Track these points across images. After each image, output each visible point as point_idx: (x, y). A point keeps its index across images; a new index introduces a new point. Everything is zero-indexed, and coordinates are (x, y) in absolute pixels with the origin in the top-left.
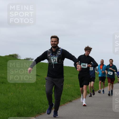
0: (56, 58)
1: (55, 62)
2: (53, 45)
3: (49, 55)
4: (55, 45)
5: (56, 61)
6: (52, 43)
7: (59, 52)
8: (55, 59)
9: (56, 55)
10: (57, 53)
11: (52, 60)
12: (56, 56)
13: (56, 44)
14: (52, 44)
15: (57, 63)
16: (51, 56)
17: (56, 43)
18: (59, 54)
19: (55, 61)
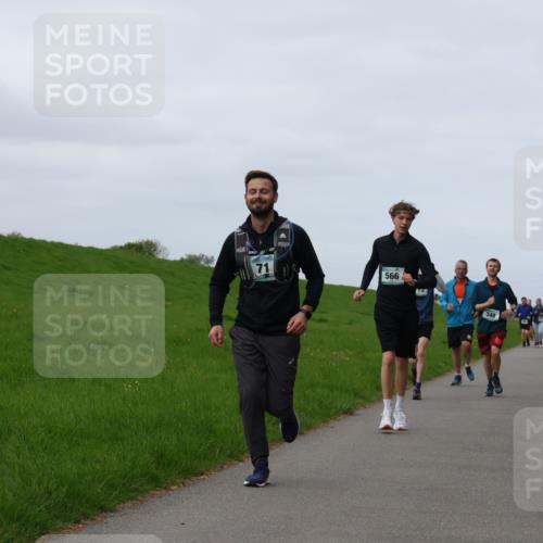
0: (269, 262)
1: (267, 276)
2: (254, 206)
3: (238, 250)
4: (264, 206)
5: (271, 272)
6: (250, 197)
7: (283, 236)
8: (266, 265)
9: (271, 249)
10: (275, 239)
11: (255, 268)
12: (272, 253)
13: (265, 202)
14: (250, 203)
15: (274, 279)
16: (251, 252)
17: (266, 197)
18: (281, 244)
19: (267, 270)
